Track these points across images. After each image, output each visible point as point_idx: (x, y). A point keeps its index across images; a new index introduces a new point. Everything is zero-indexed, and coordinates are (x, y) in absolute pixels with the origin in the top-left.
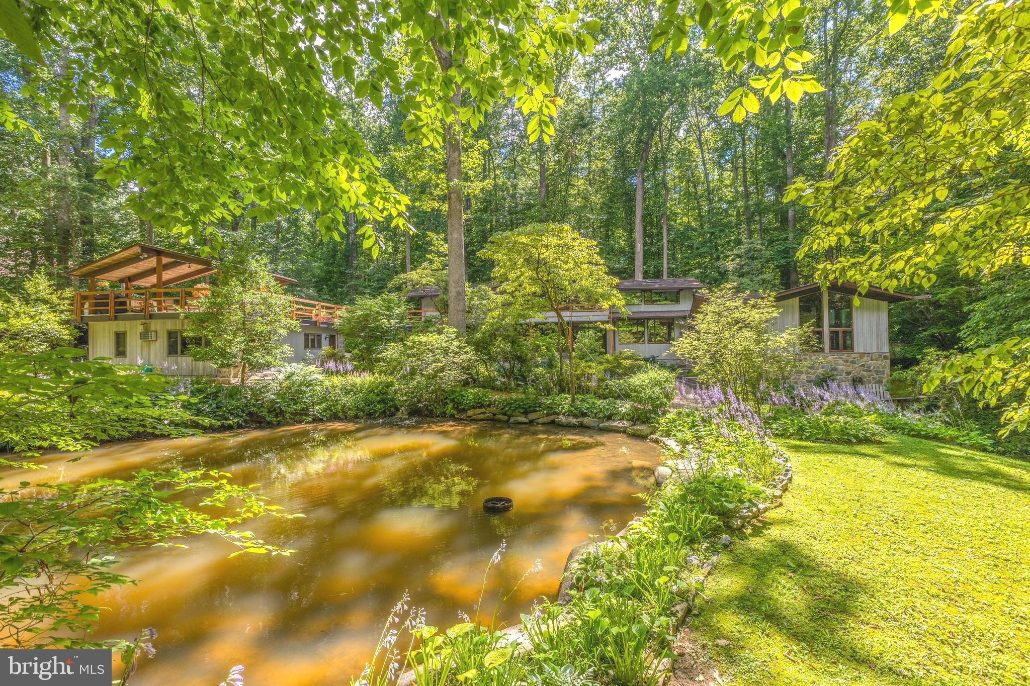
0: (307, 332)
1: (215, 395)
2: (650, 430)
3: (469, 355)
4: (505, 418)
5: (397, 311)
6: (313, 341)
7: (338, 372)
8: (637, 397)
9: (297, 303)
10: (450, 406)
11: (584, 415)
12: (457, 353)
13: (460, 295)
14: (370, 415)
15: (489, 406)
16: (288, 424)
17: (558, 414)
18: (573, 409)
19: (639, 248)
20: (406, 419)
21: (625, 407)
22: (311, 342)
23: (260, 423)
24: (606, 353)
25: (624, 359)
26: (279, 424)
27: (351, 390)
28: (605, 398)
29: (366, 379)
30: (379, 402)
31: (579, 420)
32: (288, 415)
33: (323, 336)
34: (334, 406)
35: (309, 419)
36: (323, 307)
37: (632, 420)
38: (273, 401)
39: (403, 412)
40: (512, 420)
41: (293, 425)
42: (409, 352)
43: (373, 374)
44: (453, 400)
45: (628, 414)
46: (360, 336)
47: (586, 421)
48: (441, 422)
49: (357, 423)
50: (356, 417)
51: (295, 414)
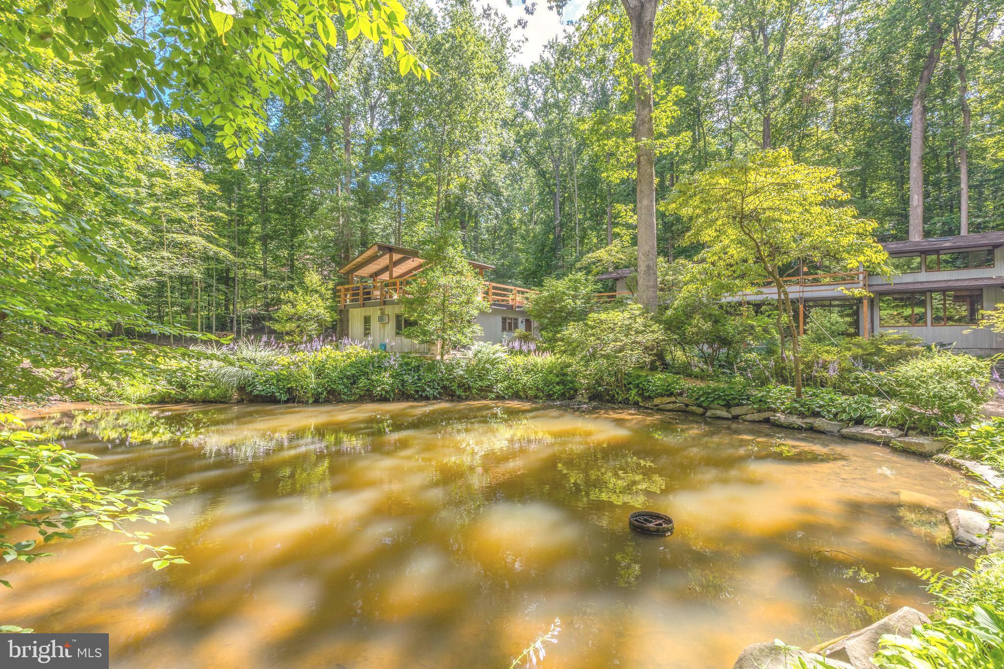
0: (505, 316)
1: (417, 369)
2: (935, 446)
3: (656, 334)
4: (700, 410)
5: (583, 291)
6: (510, 324)
7: (521, 352)
8: (910, 394)
9: (494, 288)
10: (634, 392)
11: (816, 415)
12: (642, 332)
13: (651, 270)
14: (549, 397)
15: (681, 394)
16: (474, 399)
17: (775, 411)
18: (797, 405)
19: (916, 201)
20: (585, 403)
21: (889, 408)
22: (509, 325)
23: (452, 396)
24: (857, 334)
25: (889, 343)
26: (467, 399)
27: (532, 370)
28: (853, 394)
29: (546, 359)
30: (558, 384)
31: (807, 420)
32: (474, 391)
33: (520, 320)
34: (515, 384)
35: (493, 396)
36: (519, 292)
37: (901, 427)
38: (461, 376)
39: (582, 396)
40: (709, 413)
41: (479, 400)
42: (590, 332)
43: (555, 354)
44: (637, 386)
45: (892, 419)
46: (547, 317)
47: (818, 423)
48: (622, 409)
49: (535, 403)
50: (536, 397)
51: (481, 389)
